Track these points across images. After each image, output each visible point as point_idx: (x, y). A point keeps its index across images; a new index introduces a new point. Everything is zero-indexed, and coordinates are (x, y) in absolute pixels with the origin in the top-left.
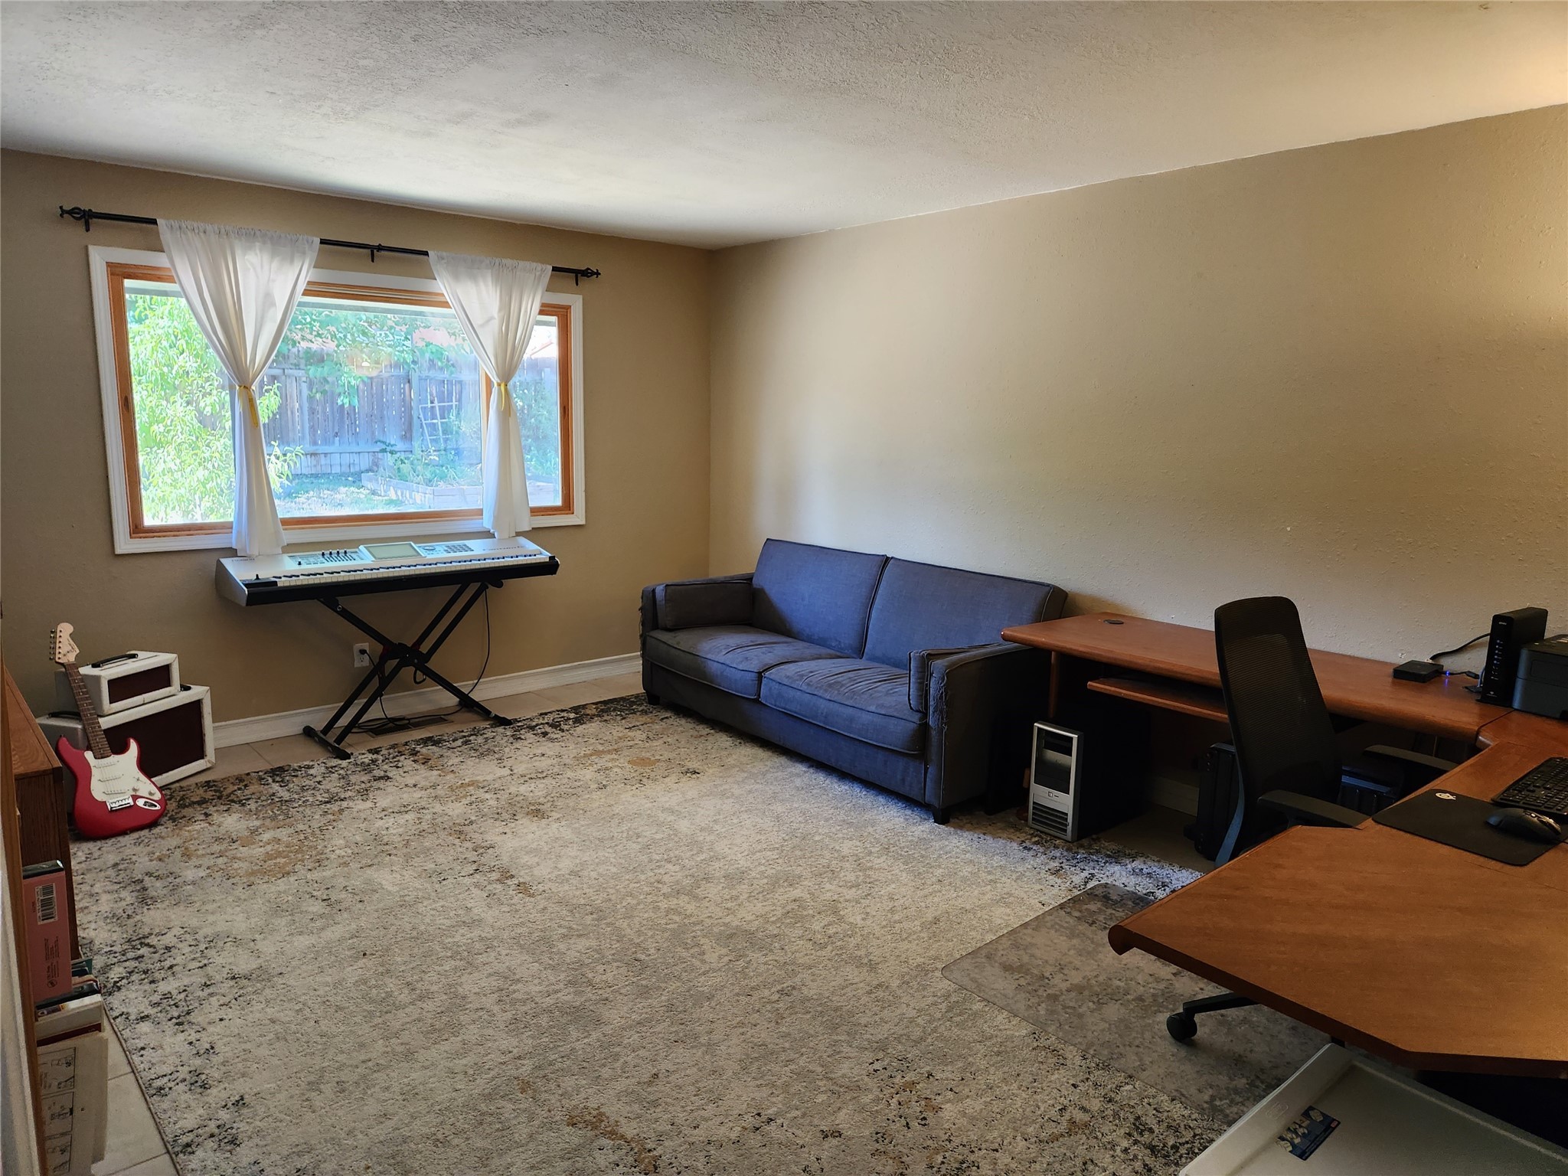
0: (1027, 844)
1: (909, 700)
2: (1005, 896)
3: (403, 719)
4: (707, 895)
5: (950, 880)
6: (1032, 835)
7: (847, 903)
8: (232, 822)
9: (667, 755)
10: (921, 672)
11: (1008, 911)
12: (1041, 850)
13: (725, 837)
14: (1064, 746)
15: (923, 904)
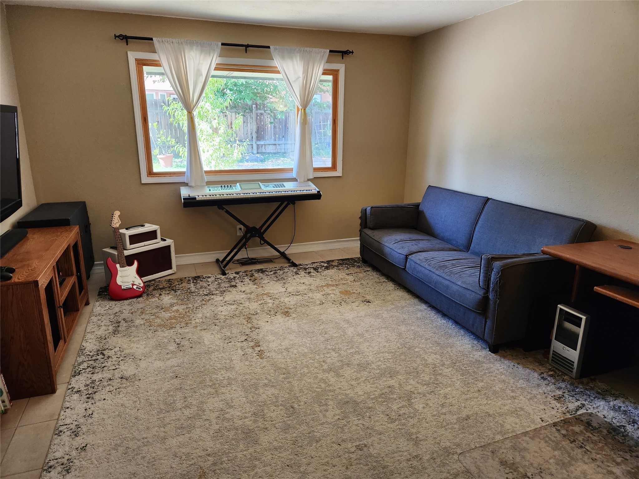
0: (545, 375)
1: (479, 282)
2: (518, 410)
3: (256, 259)
4: (344, 375)
5: (485, 392)
6: (550, 370)
7: (418, 395)
8: (167, 299)
9: (359, 290)
10: (487, 267)
11: (517, 421)
12: (553, 381)
13: (368, 341)
14: (577, 322)
15: (463, 405)
